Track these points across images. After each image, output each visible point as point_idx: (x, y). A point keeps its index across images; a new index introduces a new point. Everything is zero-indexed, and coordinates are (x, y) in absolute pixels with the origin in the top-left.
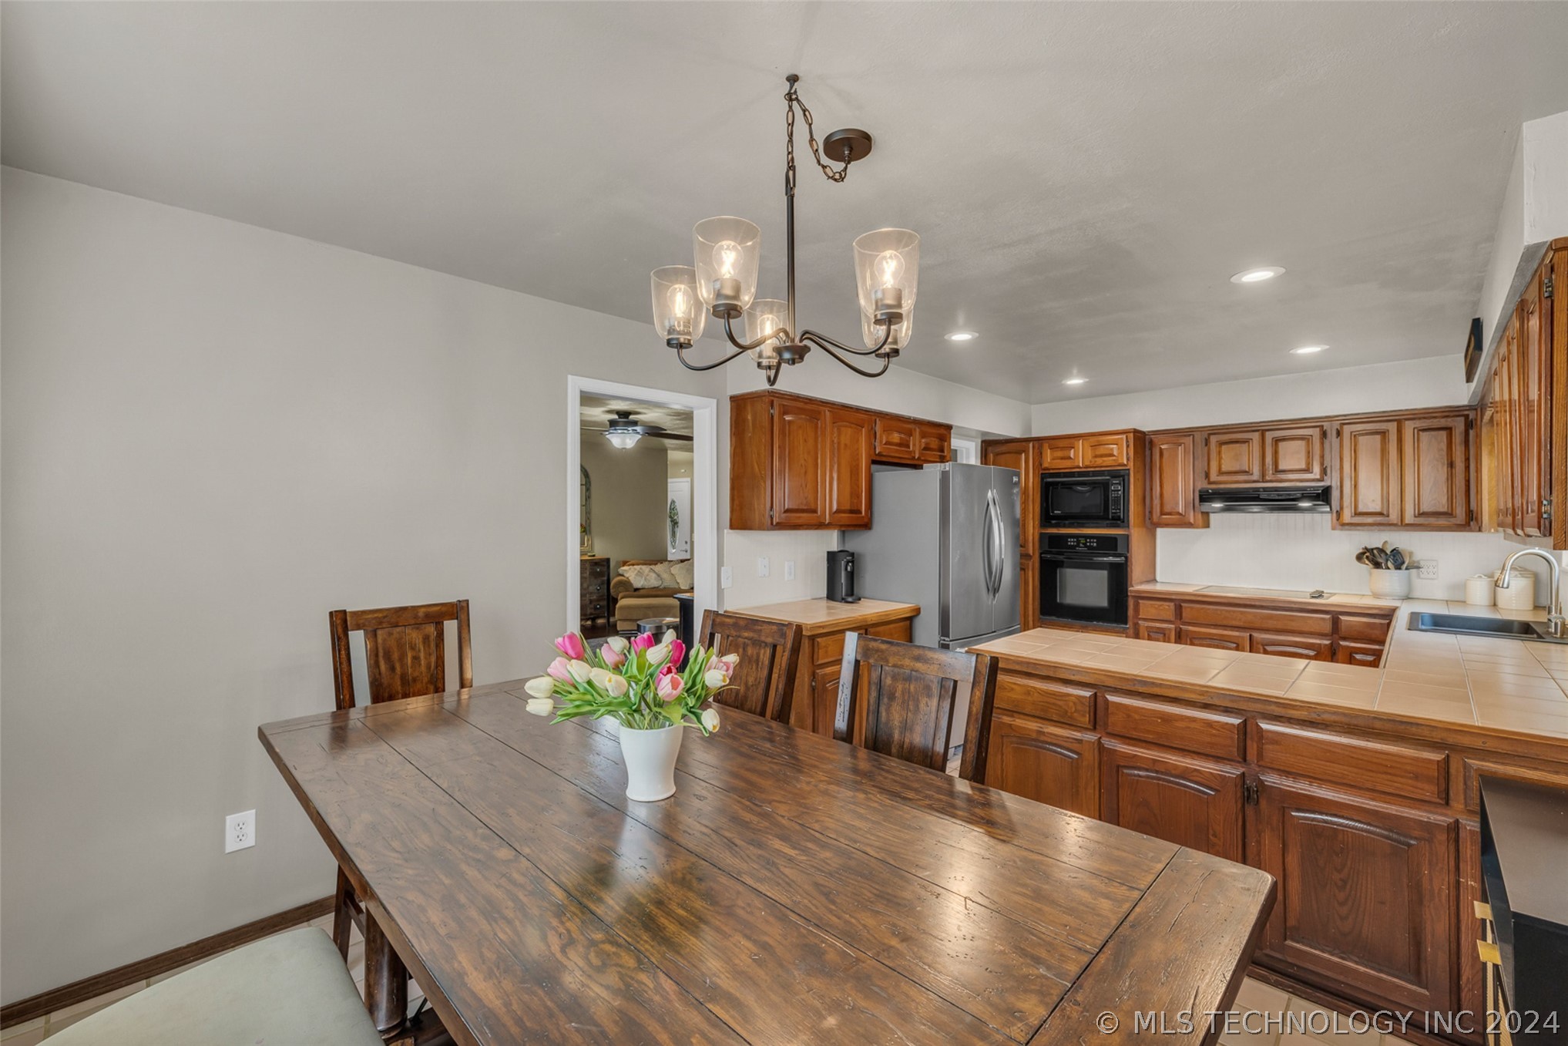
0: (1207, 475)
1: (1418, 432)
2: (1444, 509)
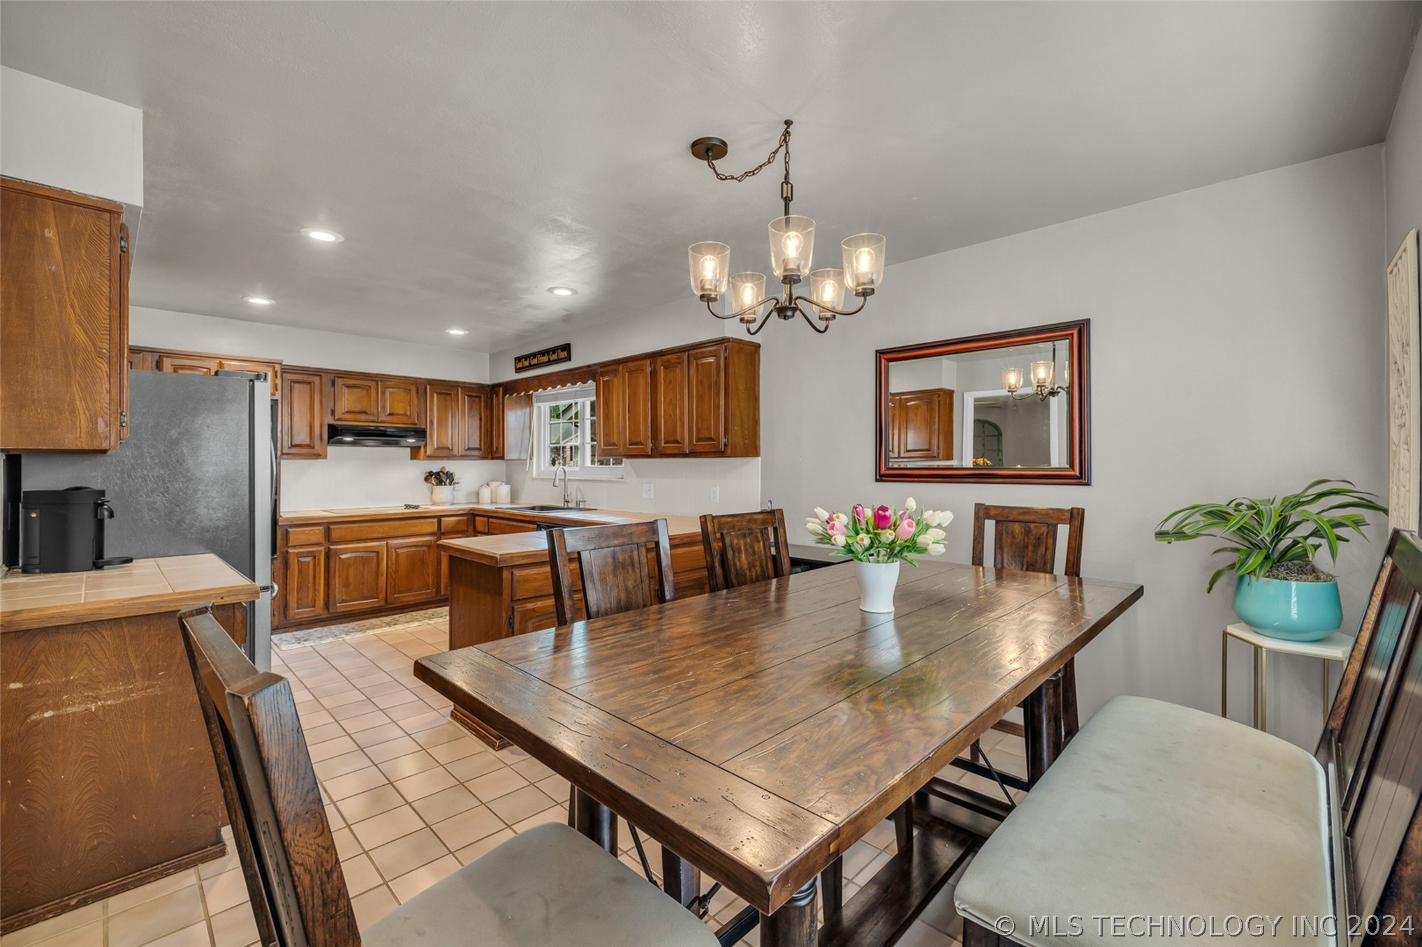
0: (333, 413)
1: (466, 397)
2: (478, 446)
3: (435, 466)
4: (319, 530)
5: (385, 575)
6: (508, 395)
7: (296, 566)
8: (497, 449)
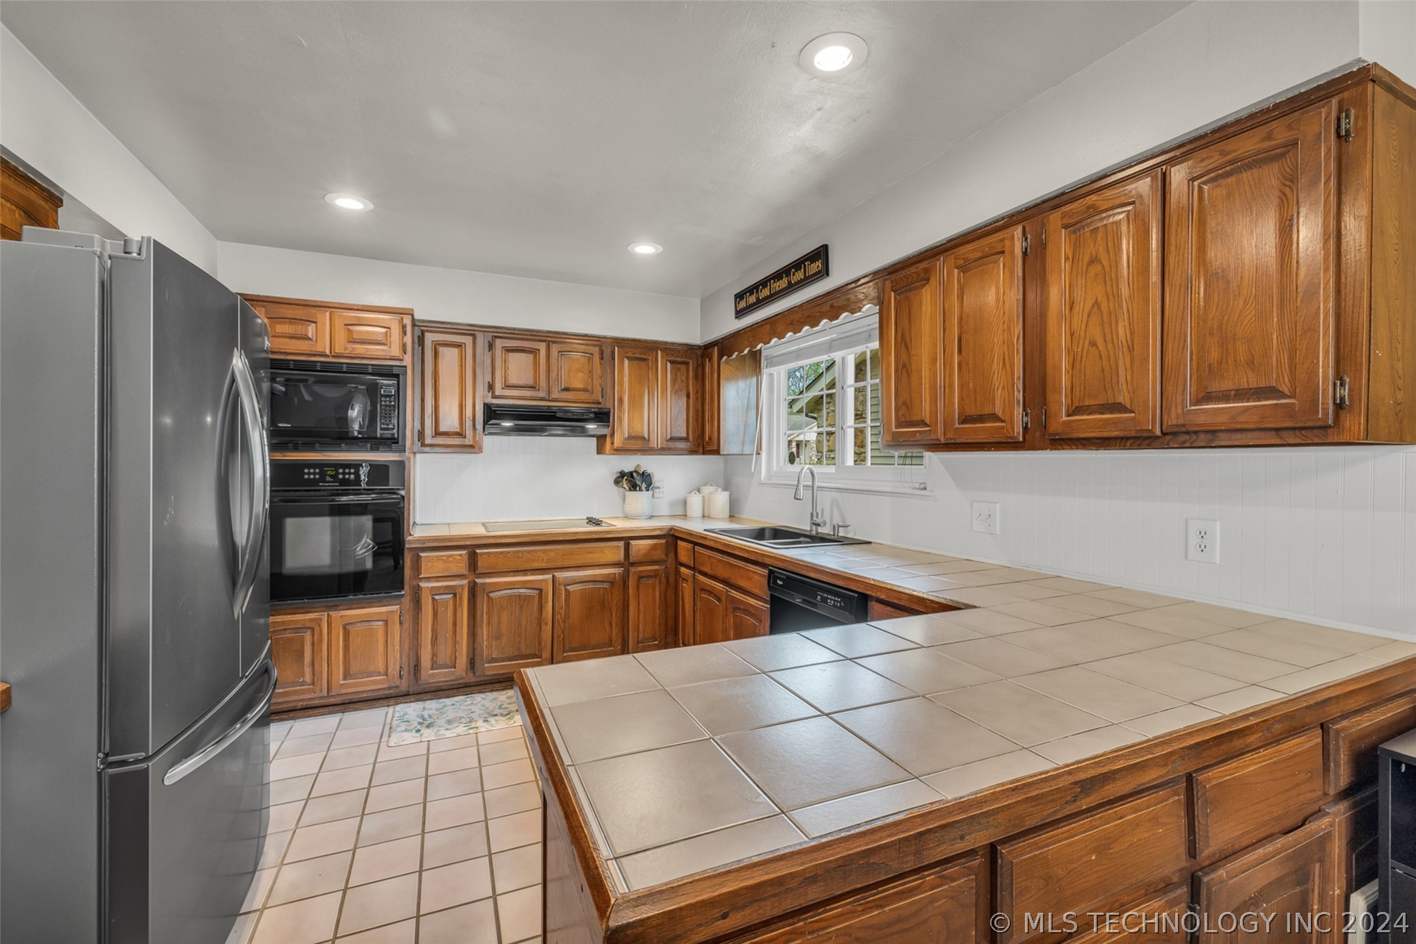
0: (491, 387)
1: (669, 364)
2: (684, 435)
3: (628, 463)
4: (460, 555)
5: (550, 624)
6: (725, 357)
7: (430, 607)
8: (710, 438)
